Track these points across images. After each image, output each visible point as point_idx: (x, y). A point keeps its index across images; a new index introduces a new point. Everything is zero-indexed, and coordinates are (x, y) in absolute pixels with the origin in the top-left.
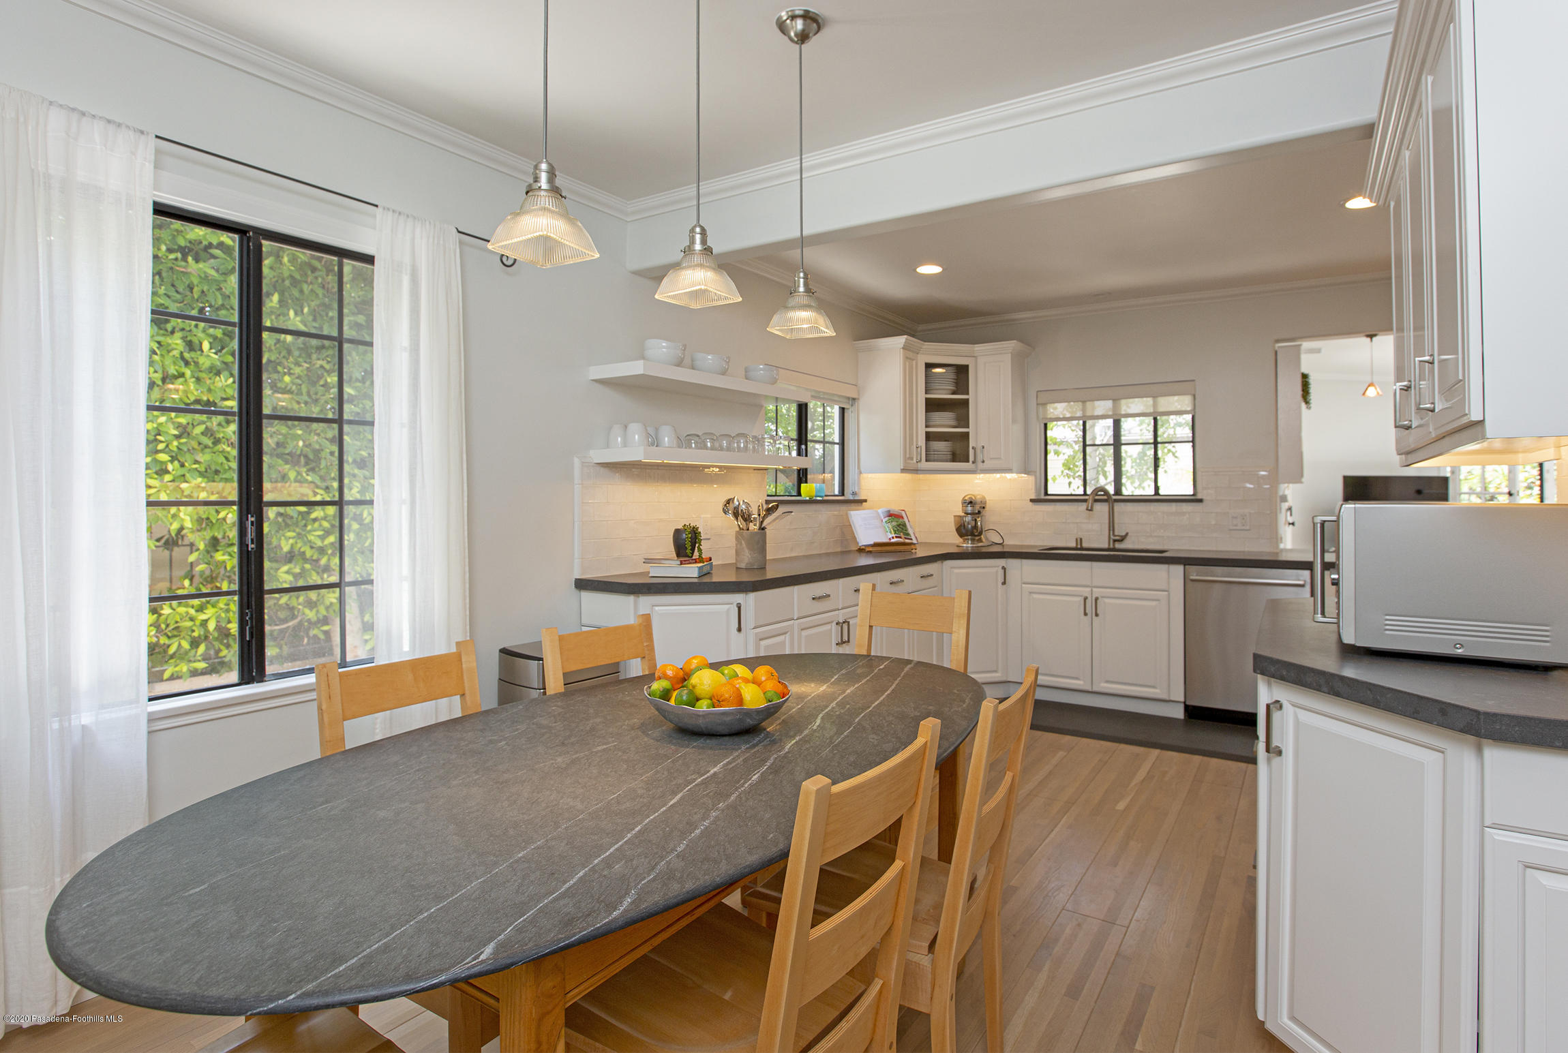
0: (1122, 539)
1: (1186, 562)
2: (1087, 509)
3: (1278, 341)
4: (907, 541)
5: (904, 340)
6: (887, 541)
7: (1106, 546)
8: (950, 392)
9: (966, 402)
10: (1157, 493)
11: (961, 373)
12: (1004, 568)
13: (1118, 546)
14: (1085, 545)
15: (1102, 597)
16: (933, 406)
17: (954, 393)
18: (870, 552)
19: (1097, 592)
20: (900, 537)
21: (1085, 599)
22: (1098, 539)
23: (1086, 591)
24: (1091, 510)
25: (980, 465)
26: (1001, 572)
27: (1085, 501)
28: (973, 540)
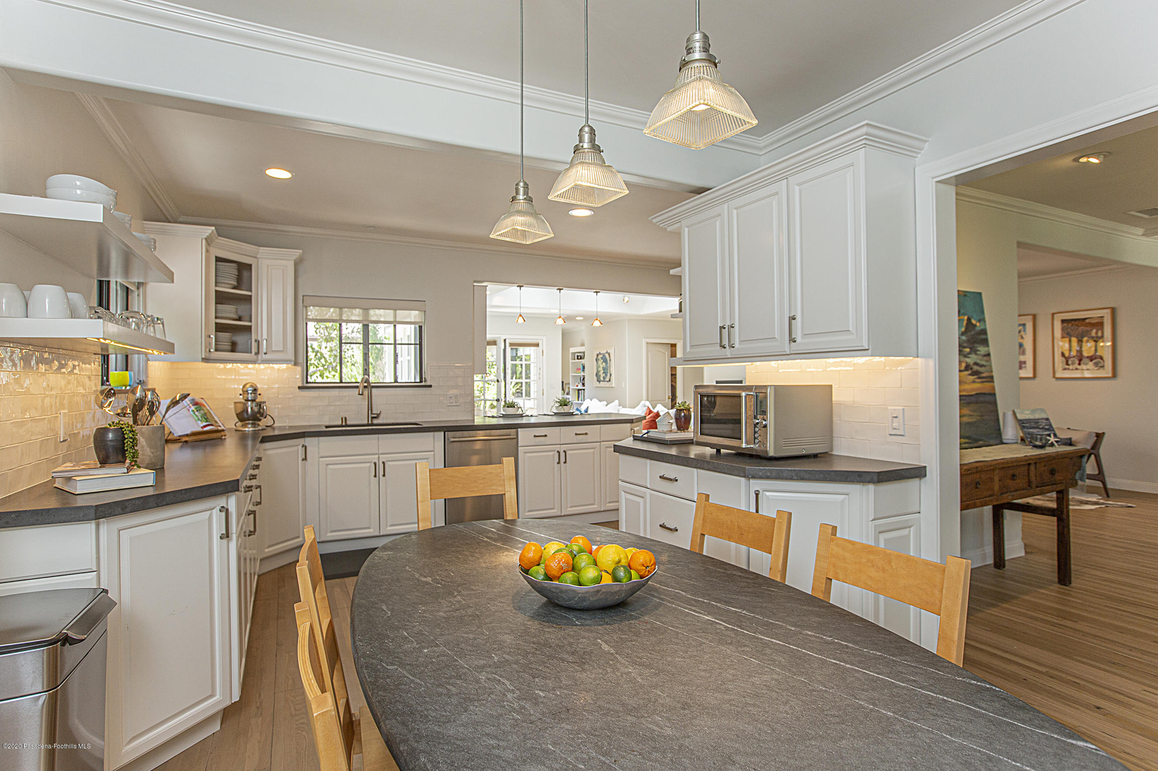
0: (377, 416)
1: (446, 429)
2: (359, 394)
3: (475, 282)
4: (219, 428)
5: (210, 231)
6: (201, 430)
7: (366, 422)
8: (231, 286)
9: (248, 299)
10: (396, 381)
11: (243, 271)
12: (305, 447)
13: (375, 421)
14: (348, 423)
15: (387, 461)
16: (221, 298)
17: (234, 288)
18: (186, 442)
19: (383, 458)
20: (212, 425)
21: (375, 464)
22: (359, 417)
23: (375, 458)
24: (362, 394)
25: (262, 356)
26: (301, 450)
27: (357, 387)
28: (254, 425)
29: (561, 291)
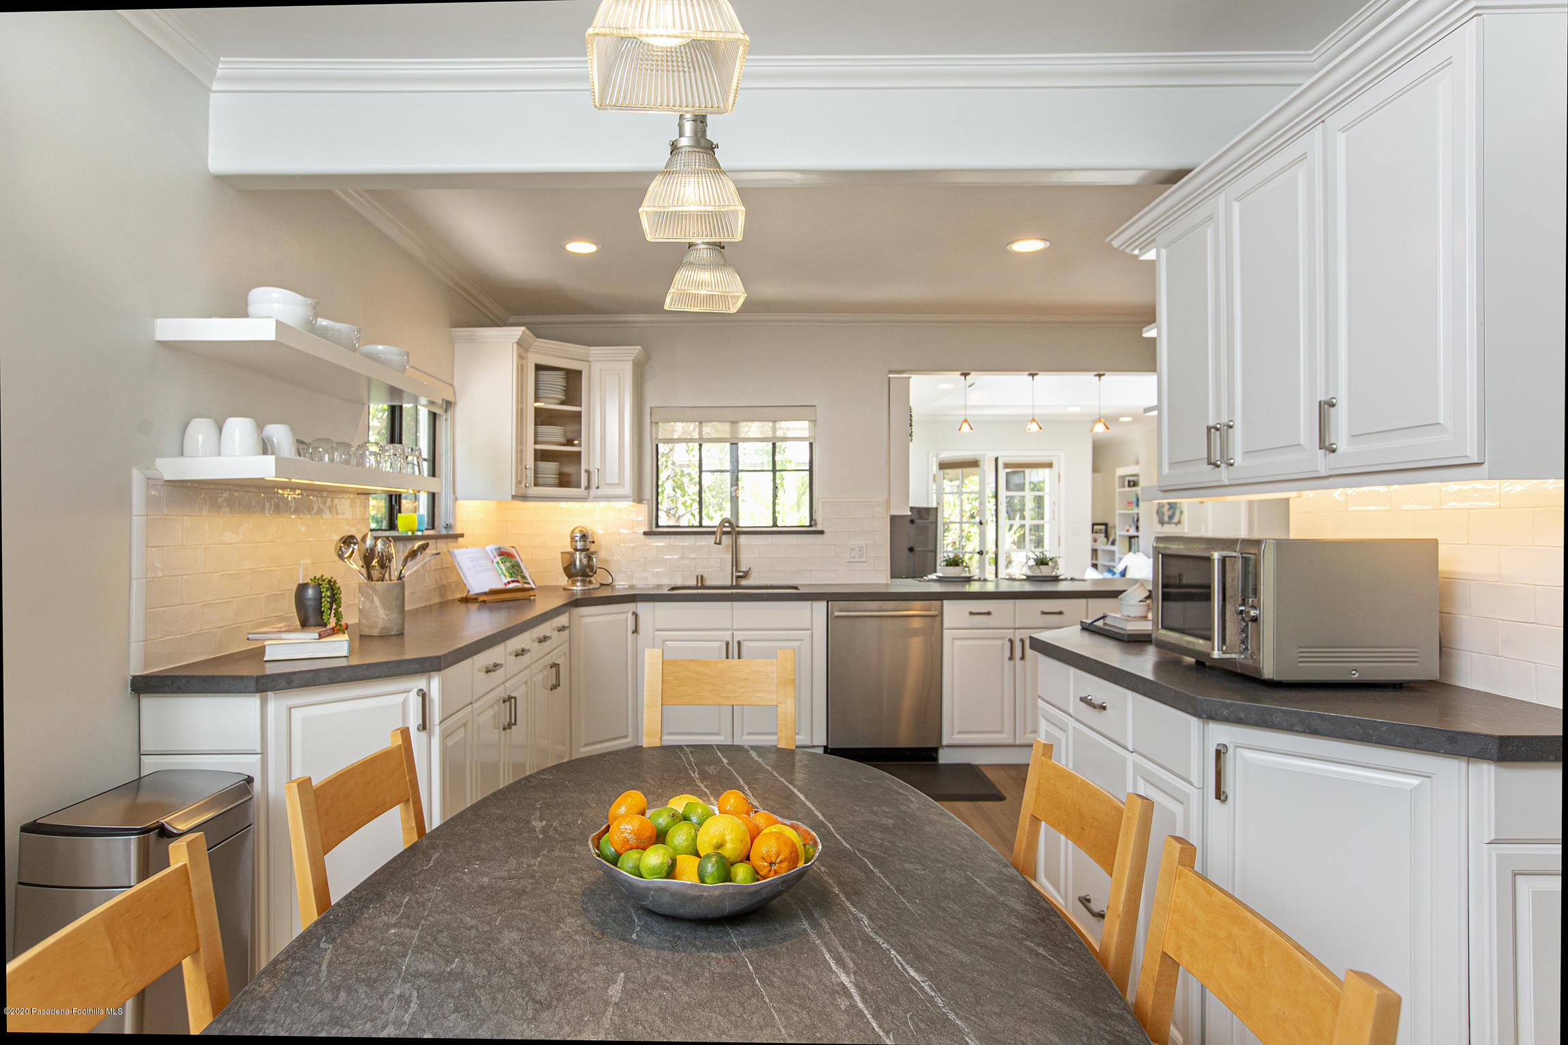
0: (746, 575)
1: (829, 597)
2: (716, 543)
3: (891, 372)
4: (526, 586)
5: (520, 333)
6: (502, 587)
7: (728, 583)
8: (556, 401)
9: (578, 415)
10: (775, 525)
11: (573, 379)
12: (635, 615)
13: (744, 582)
14: (708, 583)
15: (744, 641)
16: (543, 418)
17: (562, 403)
18: (484, 602)
19: (739, 636)
20: (518, 582)
21: (727, 644)
22: (720, 575)
23: (727, 636)
24: (720, 544)
25: (593, 491)
26: (631, 618)
27: (713, 533)
28: (583, 582)
29: (1035, 377)
